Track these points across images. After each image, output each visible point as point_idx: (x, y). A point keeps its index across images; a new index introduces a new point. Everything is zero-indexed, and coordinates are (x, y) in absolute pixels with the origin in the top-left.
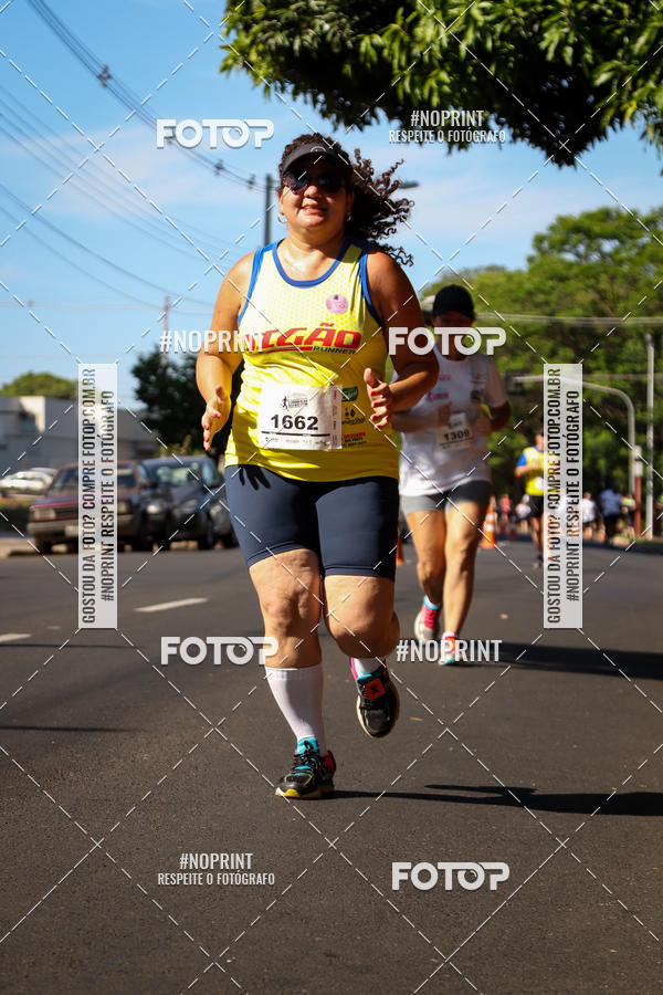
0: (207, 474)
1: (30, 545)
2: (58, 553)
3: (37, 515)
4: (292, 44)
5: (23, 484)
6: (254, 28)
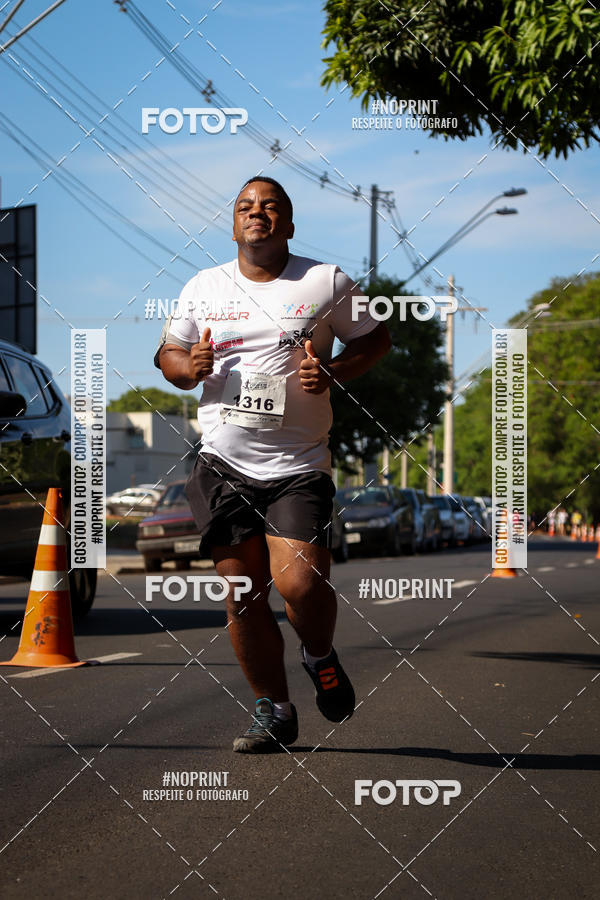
1: (138, 562)
2: (168, 570)
3: (146, 532)
4: (392, 55)
5: (131, 500)
6: (355, 39)
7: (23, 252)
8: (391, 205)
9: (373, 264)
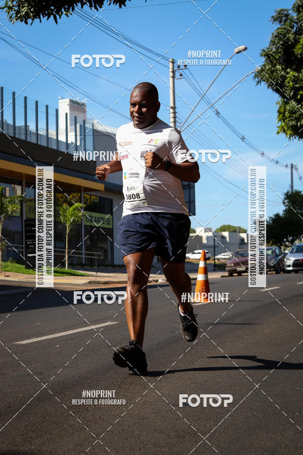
0: (277, 251)
1: (226, 274)
2: (235, 276)
3: (228, 265)
4: (297, 124)
5: (223, 257)
6: (286, 120)
7: (191, 187)
8: (297, 169)
9: (292, 187)
